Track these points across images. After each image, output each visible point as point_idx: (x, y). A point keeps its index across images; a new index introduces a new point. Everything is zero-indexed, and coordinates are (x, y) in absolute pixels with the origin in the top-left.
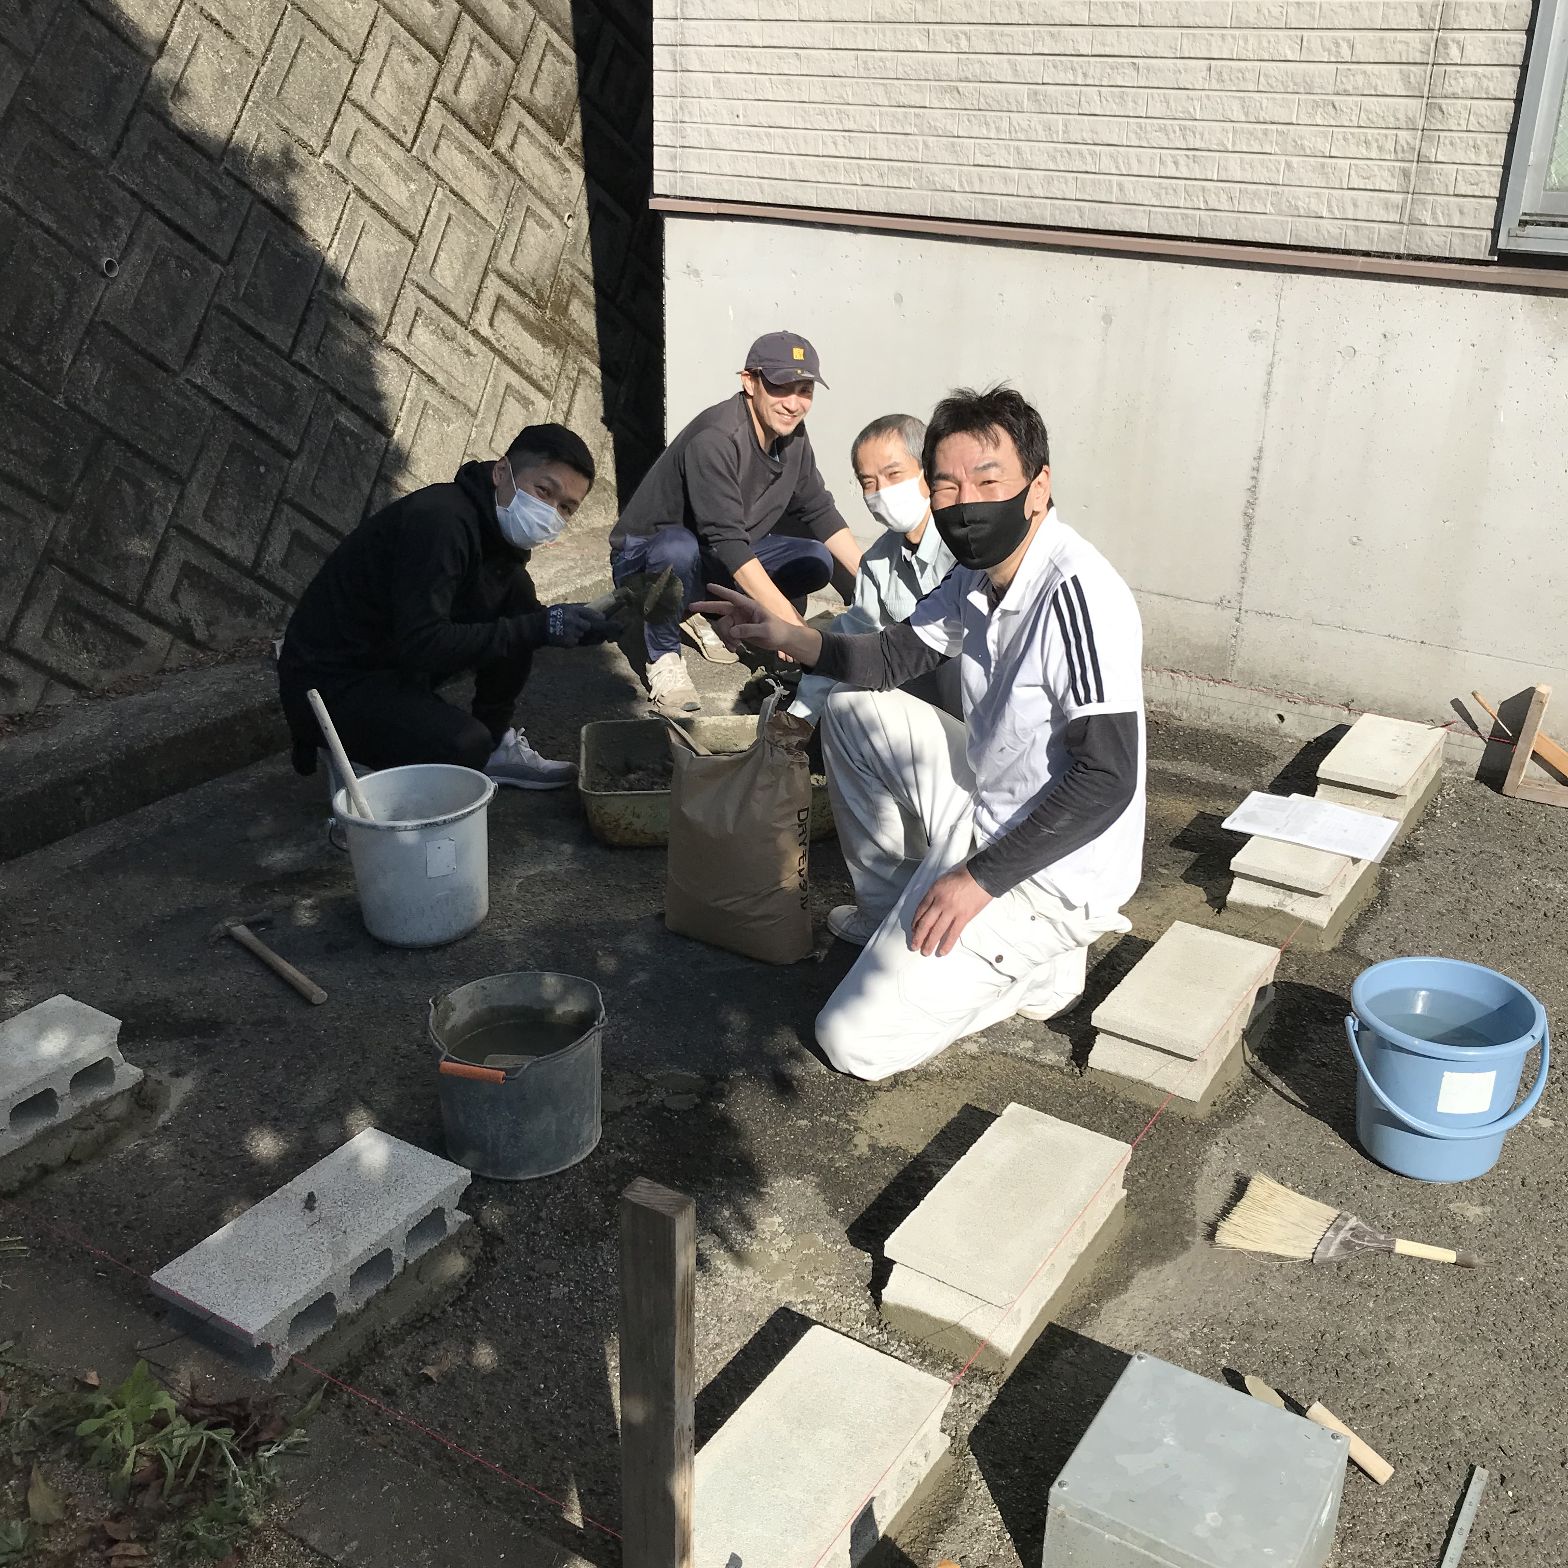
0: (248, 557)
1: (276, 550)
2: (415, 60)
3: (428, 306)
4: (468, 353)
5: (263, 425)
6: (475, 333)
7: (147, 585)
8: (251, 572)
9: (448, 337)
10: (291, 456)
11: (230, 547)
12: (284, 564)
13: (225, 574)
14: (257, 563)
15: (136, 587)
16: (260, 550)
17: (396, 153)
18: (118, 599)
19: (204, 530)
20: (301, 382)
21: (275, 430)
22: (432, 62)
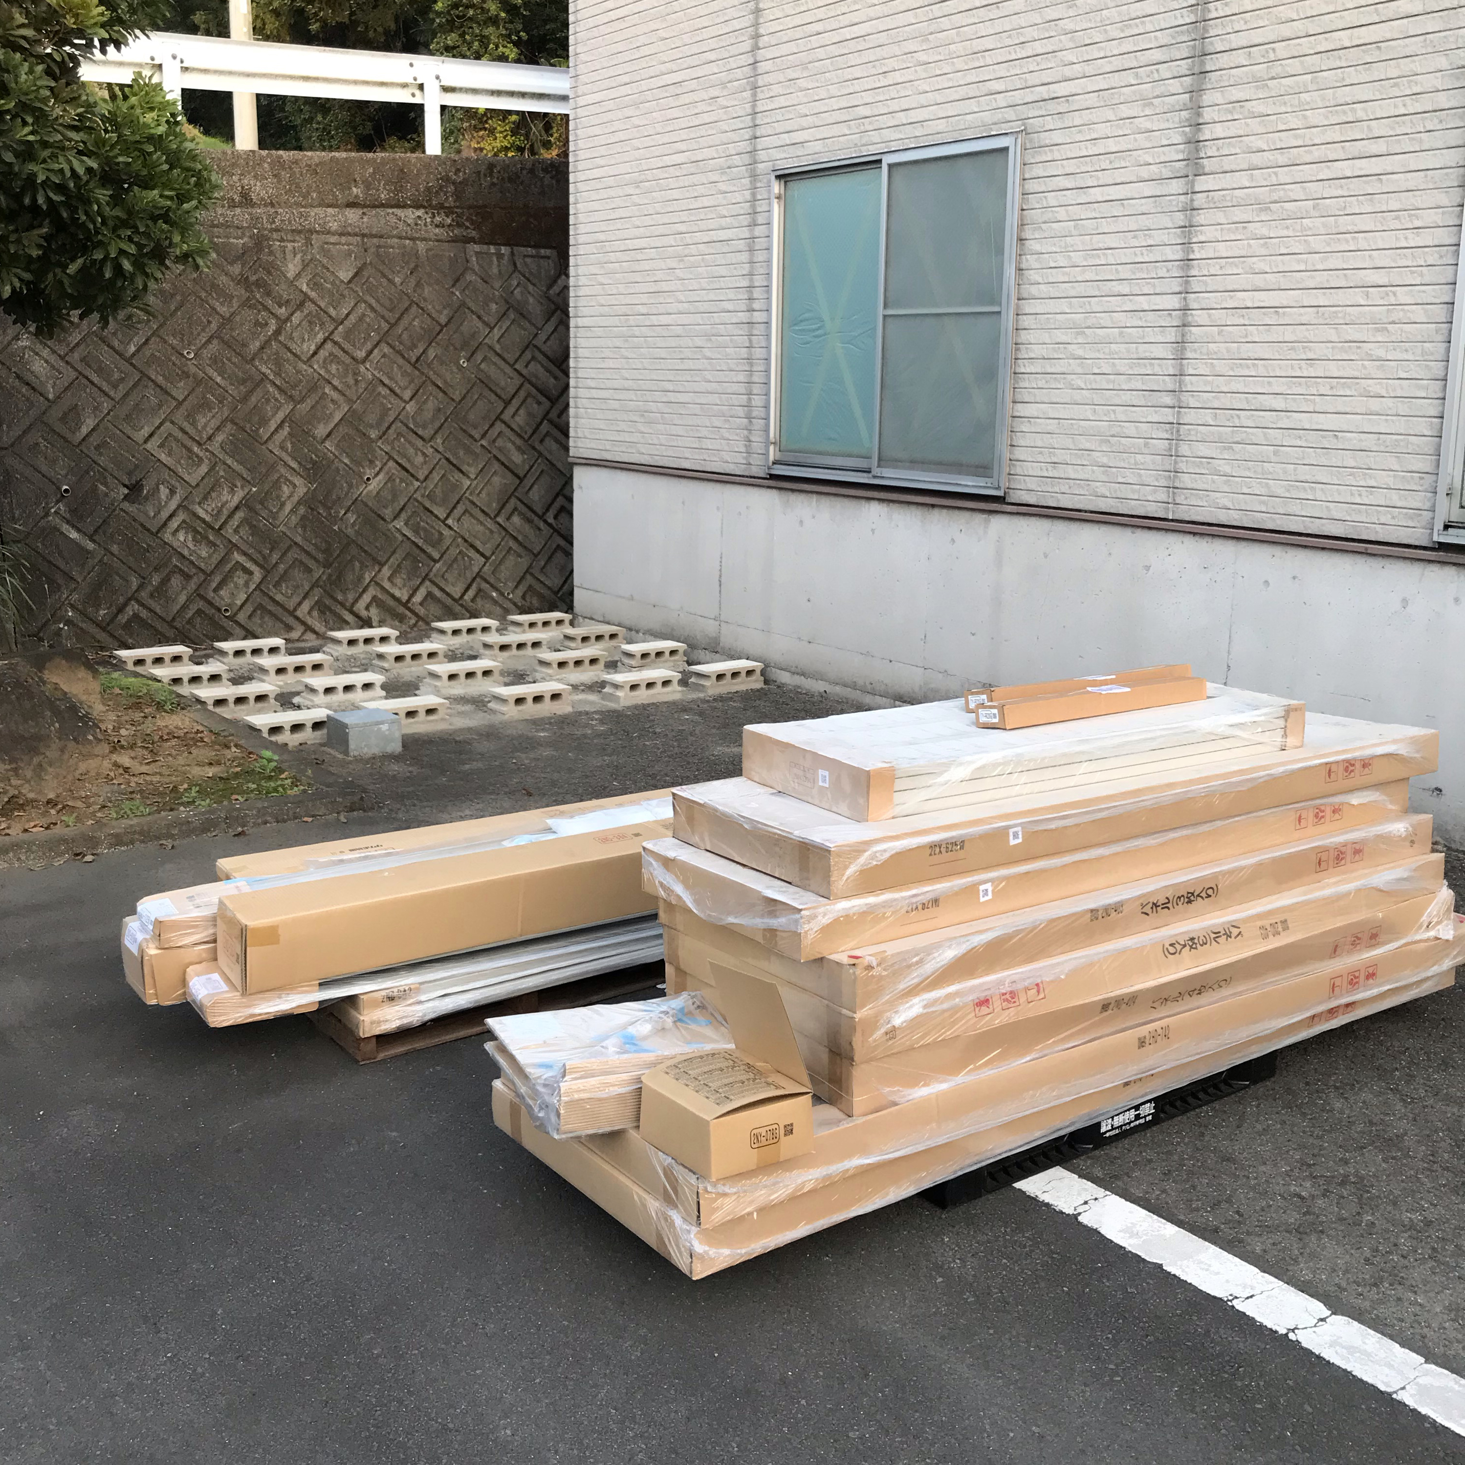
0: (405, 598)
1: (418, 598)
2: (539, 403)
3: (521, 507)
4: (539, 529)
5: (424, 547)
6: (545, 522)
7: (356, 601)
8: (405, 605)
9: (529, 521)
10: (436, 561)
11: (397, 593)
12: (421, 604)
13: (391, 603)
14: (408, 601)
15: (351, 601)
16: (411, 596)
17: (519, 442)
18: (342, 605)
19: (387, 585)
20: (446, 532)
21: (429, 550)
22: (547, 404)
